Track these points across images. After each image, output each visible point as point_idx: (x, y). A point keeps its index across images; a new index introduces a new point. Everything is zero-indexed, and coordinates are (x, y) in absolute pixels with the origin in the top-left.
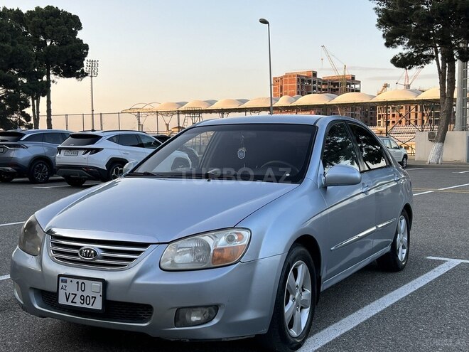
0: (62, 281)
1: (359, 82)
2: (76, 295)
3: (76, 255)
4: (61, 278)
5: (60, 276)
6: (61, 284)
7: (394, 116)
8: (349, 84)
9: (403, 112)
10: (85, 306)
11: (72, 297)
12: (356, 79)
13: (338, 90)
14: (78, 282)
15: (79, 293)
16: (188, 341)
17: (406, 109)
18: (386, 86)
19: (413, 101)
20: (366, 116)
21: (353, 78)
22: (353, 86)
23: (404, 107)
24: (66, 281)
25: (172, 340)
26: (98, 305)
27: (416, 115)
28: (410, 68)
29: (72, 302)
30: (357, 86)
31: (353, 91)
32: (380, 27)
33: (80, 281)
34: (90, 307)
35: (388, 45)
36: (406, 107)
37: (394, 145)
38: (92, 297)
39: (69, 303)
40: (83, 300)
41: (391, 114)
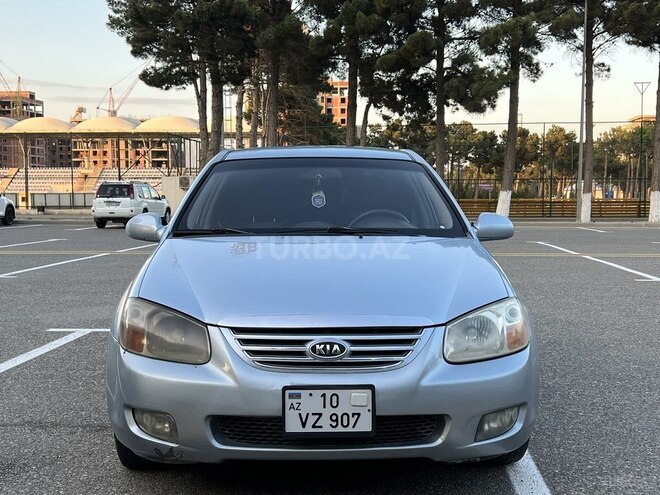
0: (291, 396)
1: (41, 103)
2: (320, 415)
3: (302, 354)
4: (287, 392)
5: (285, 388)
6: (288, 402)
7: (95, 153)
8: (26, 105)
9: (108, 148)
10: (340, 429)
11: (312, 420)
12: (37, 98)
13: (9, 112)
14: (324, 395)
15: (329, 411)
16: (479, 460)
17: (113, 144)
18: (81, 110)
19: (130, 134)
20: (54, 152)
21: (32, 96)
22: (32, 107)
23: (109, 142)
24: (299, 396)
25: (459, 462)
26: (365, 425)
27: (127, 153)
28: (167, 88)
29: (314, 426)
30: (39, 109)
31: (32, 115)
32: (113, 27)
33: (329, 393)
34: (350, 429)
35: (136, 53)
36: (112, 141)
37: (154, 195)
38: (353, 415)
39: (309, 429)
40: (337, 420)
41: (92, 150)
